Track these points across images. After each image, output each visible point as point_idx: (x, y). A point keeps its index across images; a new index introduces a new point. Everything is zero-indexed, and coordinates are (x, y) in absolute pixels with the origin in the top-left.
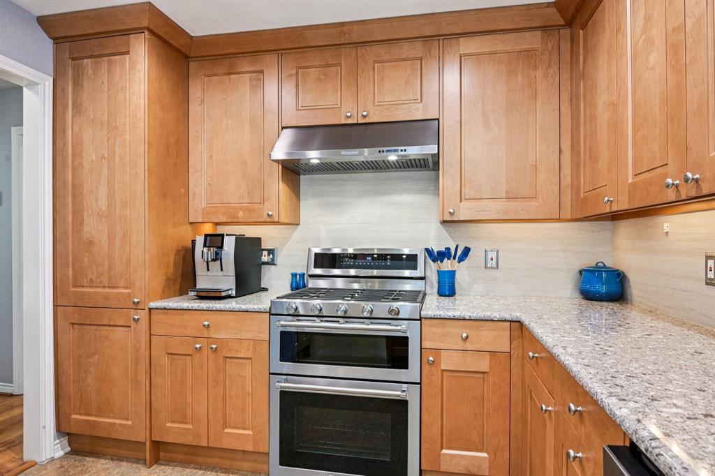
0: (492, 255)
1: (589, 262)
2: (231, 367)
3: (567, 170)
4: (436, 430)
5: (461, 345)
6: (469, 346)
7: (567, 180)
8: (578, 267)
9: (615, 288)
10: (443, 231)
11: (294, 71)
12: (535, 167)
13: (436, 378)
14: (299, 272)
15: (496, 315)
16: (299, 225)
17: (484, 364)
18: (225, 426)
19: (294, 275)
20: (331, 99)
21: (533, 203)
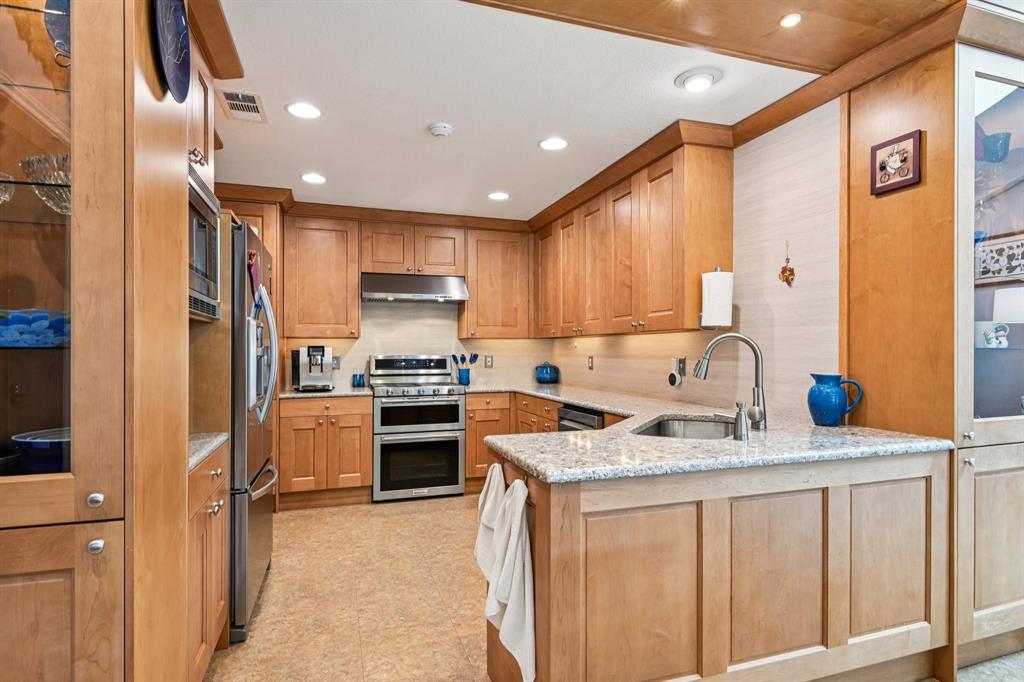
0: (489, 359)
1: (541, 362)
2: (345, 435)
3: (532, 312)
4: (473, 455)
5: (486, 407)
6: (490, 407)
7: (532, 317)
8: (535, 365)
9: (554, 376)
10: (460, 345)
11: (370, 235)
12: (516, 309)
13: (473, 426)
14: (358, 373)
15: (503, 389)
16: (357, 338)
17: (496, 416)
18: (340, 474)
19: (355, 376)
20: (396, 256)
21: (515, 329)
